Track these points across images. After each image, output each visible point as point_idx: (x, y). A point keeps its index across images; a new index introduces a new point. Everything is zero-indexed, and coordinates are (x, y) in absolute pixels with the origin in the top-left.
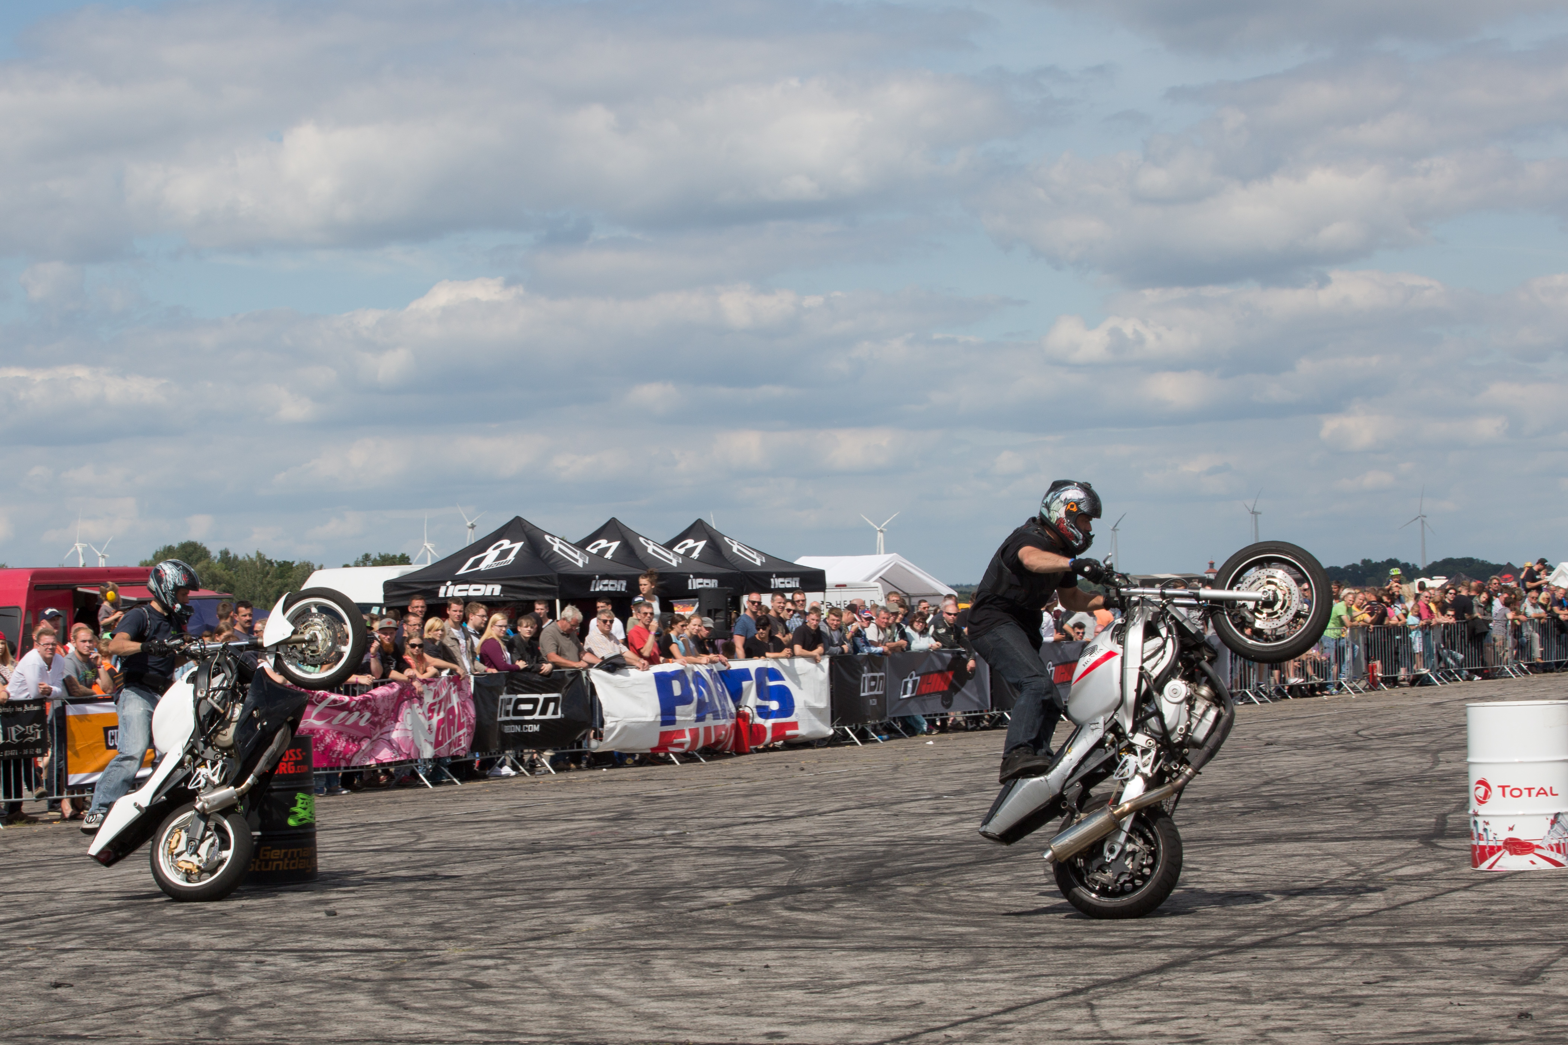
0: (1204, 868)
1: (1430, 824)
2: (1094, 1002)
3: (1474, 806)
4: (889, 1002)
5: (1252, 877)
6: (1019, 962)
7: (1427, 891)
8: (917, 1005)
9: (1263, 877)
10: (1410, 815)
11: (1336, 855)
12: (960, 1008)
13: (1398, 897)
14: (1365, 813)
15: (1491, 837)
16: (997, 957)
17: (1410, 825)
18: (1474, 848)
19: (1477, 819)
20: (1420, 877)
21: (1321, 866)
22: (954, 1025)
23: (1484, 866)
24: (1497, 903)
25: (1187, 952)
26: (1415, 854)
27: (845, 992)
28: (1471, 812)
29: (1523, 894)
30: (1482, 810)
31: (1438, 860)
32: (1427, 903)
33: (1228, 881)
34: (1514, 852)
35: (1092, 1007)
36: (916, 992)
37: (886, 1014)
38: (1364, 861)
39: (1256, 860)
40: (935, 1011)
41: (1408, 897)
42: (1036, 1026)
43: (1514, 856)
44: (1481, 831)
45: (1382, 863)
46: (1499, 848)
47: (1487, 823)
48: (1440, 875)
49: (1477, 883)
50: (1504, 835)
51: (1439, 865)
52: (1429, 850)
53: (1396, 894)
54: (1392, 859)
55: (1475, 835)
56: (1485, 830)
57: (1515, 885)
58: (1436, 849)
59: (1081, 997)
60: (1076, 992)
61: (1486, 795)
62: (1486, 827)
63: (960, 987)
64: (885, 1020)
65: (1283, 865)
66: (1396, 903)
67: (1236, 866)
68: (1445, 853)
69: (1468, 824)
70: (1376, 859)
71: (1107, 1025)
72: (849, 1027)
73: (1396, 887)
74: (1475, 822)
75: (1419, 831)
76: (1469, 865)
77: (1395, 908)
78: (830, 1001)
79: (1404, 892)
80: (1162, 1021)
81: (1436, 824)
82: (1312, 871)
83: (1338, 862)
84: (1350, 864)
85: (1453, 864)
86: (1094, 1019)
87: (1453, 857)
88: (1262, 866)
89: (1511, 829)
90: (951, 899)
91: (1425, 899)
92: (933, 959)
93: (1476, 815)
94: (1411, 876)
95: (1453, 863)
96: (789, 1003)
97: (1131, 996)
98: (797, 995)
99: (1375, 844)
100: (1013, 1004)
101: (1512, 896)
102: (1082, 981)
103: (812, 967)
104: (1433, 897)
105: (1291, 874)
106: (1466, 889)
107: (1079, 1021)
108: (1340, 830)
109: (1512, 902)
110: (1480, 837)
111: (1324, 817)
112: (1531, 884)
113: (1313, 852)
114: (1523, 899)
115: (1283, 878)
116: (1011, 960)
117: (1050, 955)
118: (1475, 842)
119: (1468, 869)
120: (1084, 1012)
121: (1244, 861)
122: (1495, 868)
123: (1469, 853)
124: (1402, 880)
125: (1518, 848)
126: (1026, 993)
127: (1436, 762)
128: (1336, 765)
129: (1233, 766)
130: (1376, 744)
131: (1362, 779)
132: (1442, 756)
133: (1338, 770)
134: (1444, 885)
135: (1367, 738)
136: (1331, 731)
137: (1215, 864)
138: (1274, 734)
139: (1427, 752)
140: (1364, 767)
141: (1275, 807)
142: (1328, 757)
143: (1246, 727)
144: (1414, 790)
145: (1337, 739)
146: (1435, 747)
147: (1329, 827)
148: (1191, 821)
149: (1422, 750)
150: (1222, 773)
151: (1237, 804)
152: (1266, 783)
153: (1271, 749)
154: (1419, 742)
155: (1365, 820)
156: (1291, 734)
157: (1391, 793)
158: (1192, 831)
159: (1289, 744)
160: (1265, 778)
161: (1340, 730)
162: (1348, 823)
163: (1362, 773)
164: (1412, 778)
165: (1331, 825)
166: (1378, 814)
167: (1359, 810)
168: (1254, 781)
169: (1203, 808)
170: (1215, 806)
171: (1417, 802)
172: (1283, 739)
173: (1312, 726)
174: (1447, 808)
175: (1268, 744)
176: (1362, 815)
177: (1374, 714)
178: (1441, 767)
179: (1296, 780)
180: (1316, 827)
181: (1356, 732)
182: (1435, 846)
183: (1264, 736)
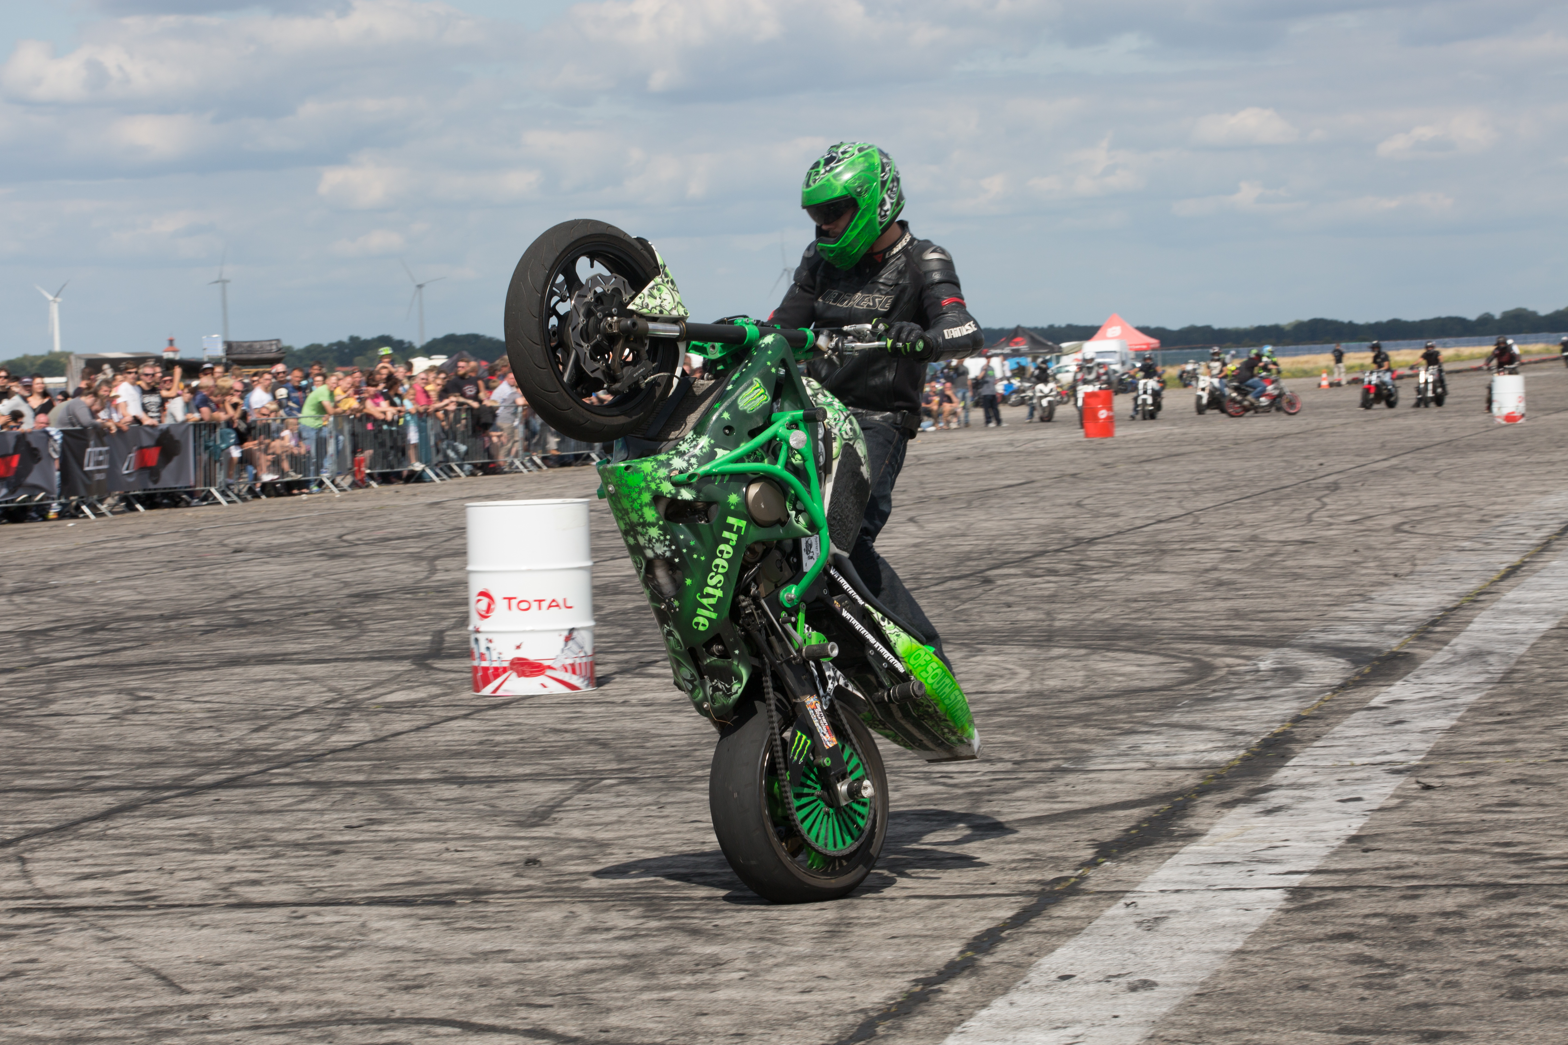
0: (159, 696)
1: (425, 642)
2: (23, 856)
3: (475, 621)
5: (216, 706)
7: (421, 720)
9: (228, 707)
10: (403, 633)
11: (314, 680)
13: (387, 727)
14: (351, 630)
15: (495, 656)
17: (402, 644)
18: (476, 669)
19: (479, 636)
20: (412, 704)
21: (297, 692)
23: (487, 690)
24: (501, 733)
26: (407, 677)
28: (471, 628)
29: (532, 721)
30: (484, 625)
31: (433, 683)
32: (421, 734)
33: (186, 712)
34: (521, 674)
35: (19, 861)
38: (347, 686)
39: (219, 687)
41: (398, 727)
43: (522, 679)
44: (483, 650)
45: (368, 688)
46: (505, 670)
47: (490, 641)
48: (436, 702)
49: (479, 710)
50: (511, 654)
51: (435, 690)
52: (424, 673)
53: (384, 723)
54: (380, 684)
55: (476, 655)
56: (488, 648)
57: (523, 711)
58: (434, 671)
59: (11, 850)
60: (6, 844)
61: (488, 610)
62: (490, 645)
65: (252, 691)
66: (384, 734)
67: (197, 693)
68: (441, 676)
69: (467, 642)
70: (361, 683)
71: (41, 882)
73: (385, 715)
74: (477, 640)
75: (412, 650)
76: (469, 689)
77: (383, 739)
79: (393, 722)
80: (104, 876)
81: (432, 642)
82: (287, 698)
83: (317, 687)
84: (331, 690)
85: (452, 690)
86: (22, 876)
87: (451, 680)
88: (227, 693)
89: (519, 647)
91: (418, 729)
93: (478, 631)
94: (402, 703)
95: (450, 687)
97: (67, 848)
99: (360, 666)
101: (520, 724)
102: (11, 831)
104: (427, 727)
105: (262, 701)
106: (465, 717)
107: (8, 878)
108: (321, 650)
109: (520, 732)
110: (482, 657)
111: (300, 635)
112: (540, 711)
113: (288, 676)
114: (533, 728)
115: (252, 707)
118: (475, 663)
119: (469, 694)
120: (13, 867)
121: (207, 688)
122: (499, 693)
123: (470, 675)
124: (390, 708)
125: (526, 670)
127: (433, 571)
128: (316, 575)
129: (194, 577)
130: (363, 550)
131: (346, 591)
132: (440, 564)
133: (319, 581)
134: (441, 713)
135: (352, 544)
136: (310, 536)
137: (171, 692)
138: (244, 539)
139: (423, 559)
140: (349, 577)
141: (243, 624)
142: (306, 566)
143: (211, 532)
144: (407, 603)
145: (317, 545)
146: (431, 553)
147: (307, 647)
148: (144, 642)
149: (417, 557)
150: (182, 585)
151: (199, 622)
152: (234, 597)
153: (240, 556)
154: (414, 547)
155: (349, 638)
156: (264, 540)
157: (380, 607)
158: (145, 653)
159: (260, 551)
160: (232, 591)
161: (321, 534)
162: (329, 642)
163: (347, 584)
164: (405, 590)
165: (308, 645)
166: (364, 631)
167: (342, 627)
168: (219, 594)
169: (158, 626)
170: (173, 624)
171: (411, 617)
172: (253, 546)
173: (288, 530)
174: (445, 624)
175: (236, 551)
176: (346, 633)
177: (361, 515)
178: (439, 576)
179: (269, 593)
180: (291, 647)
181: (340, 537)
182: (430, 668)
183: (231, 541)
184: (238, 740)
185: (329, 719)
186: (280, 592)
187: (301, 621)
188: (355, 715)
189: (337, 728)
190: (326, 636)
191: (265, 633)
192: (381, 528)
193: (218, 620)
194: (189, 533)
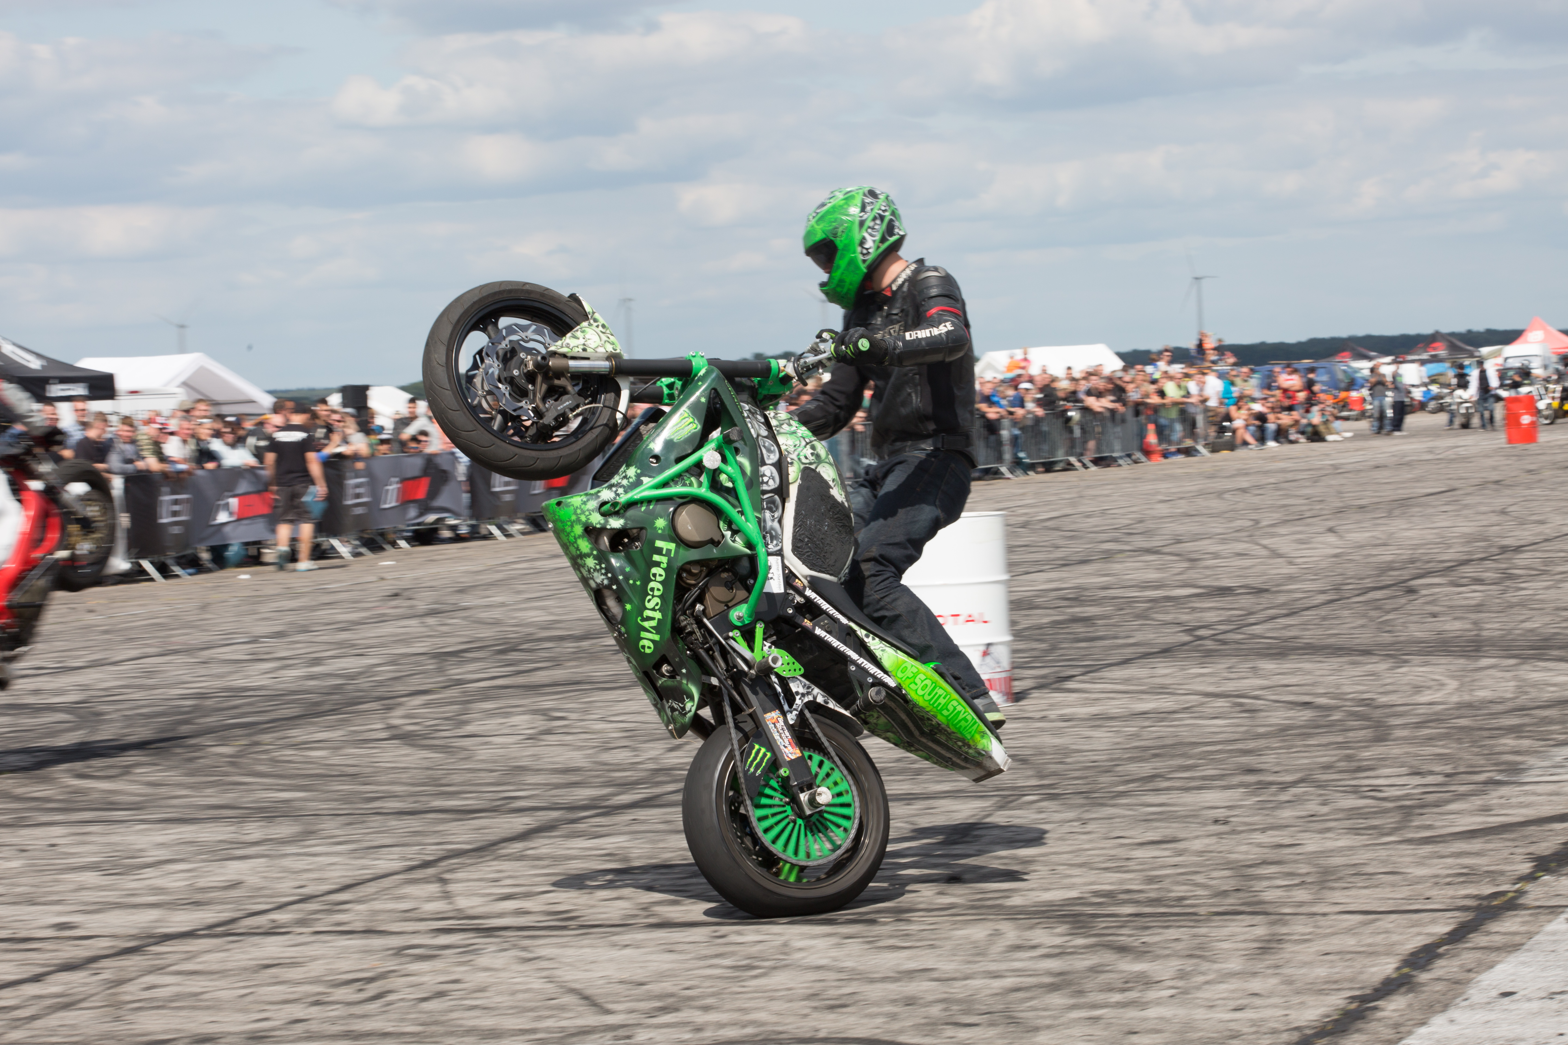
2: (447, 876)
4: (202, 883)
6: (356, 832)
8: (235, 885)
12: (287, 887)
16: (330, 826)
22: (281, 907)
25: (555, 814)
27: (149, 872)
35: (443, 881)
36: (233, 870)
37: (199, 897)
40: (257, 892)
42: (377, 905)
59: (430, 871)
60: (426, 865)
63: (287, 862)
64: (197, 904)
71: (463, 903)
72: (153, 914)
78: (129, 883)
80: (527, 895)
86: (447, 896)
90: (274, 761)
92: (254, 831)
96: (81, 888)
97: (489, 868)
98: (91, 878)
100: (348, 881)
102: (431, 852)
103: (109, 844)
107: (430, 899)
116: (349, 830)
117: (393, 823)
120: (433, 888)
126: (364, 868)
137: (586, 712)
148: (557, 662)
158: (558, 674)
169: (570, 646)
184: (654, 760)
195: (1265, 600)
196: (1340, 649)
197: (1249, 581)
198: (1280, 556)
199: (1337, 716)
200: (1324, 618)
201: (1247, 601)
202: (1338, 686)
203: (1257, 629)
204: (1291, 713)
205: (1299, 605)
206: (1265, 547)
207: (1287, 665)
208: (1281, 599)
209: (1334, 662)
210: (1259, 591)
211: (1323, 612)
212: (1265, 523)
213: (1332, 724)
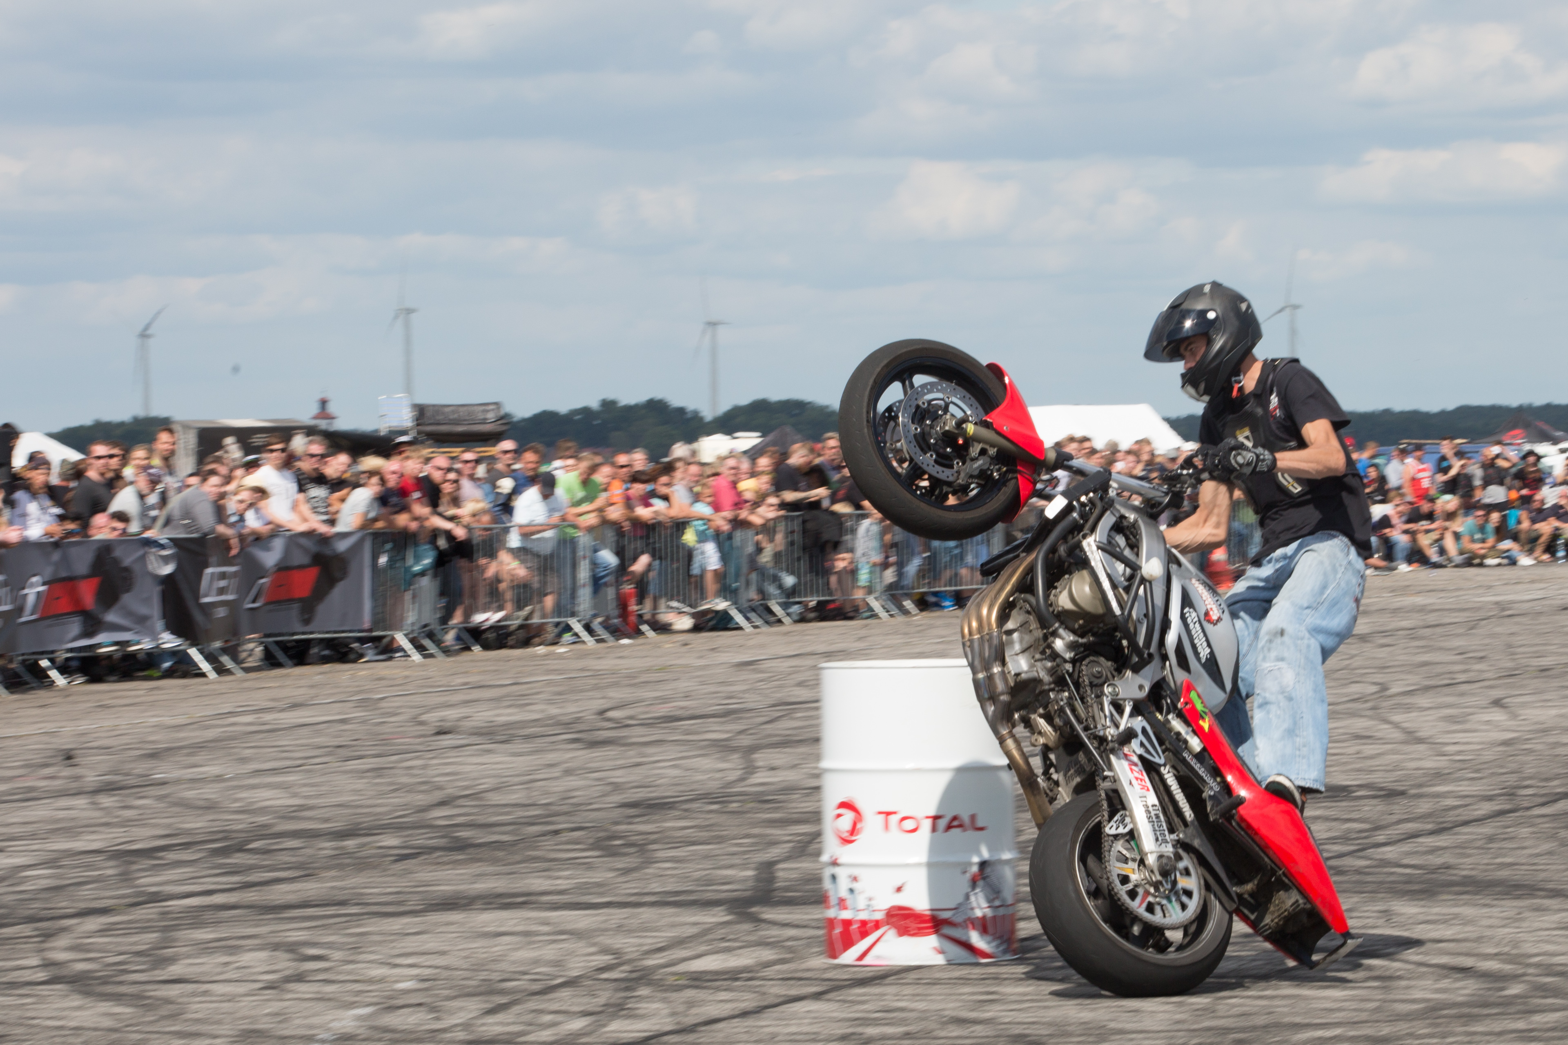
0: (337, 955)
1: (745, 880)
3: (831, 848)
5: (427, 971)
7: (748, 1001)
9: (446, 974)
10: (708, 864)
11: (577, 934)
13: (694, 1011)
14: (628, 859)
15: (861, 903)
17: (710, 882)
18: (831, 923)
19: (837, 870)
20: (732, 975)
21: (549, 952)
23: (849, 957)
24: (875, 1022)
26: (720, 933)
28: (825, 858)
29: (921, 1006)
30: (846, 854)
31: (763, 943)
32: (749, 1022)
33: (381, 980)
34: (903, 931)
38: (628, 944)
39: (430, 942)
41: (713, 1011)
43: (906, 939)
44: (843, 893)
45: (660, 950)
46: (877, 925)
47: (855, 879)
48: (769, 972)
49: (837, 986)
50: (886, 901)
51: (767, 954)
52: (747, 927)
53: (691, 1004)
54: (680, 942)
55: (833, 900)
56: (851, 891)
57: (908, 990)
58: (763, 925)
61: (853, 831)
62: (855, 885)
65: (481, 949)
66: (690, 1020)
67: (397, 952)
68: (775, 932)
69: (819, 880)
70: (650, 941)
73: (690, 993)
74: (834, 877)
75: (724, 891)
76: (820, 953)
77: (691, 1029)
79: (703, 1003)
81: (757, 879)
82: (536, 962)
83: (581, 947)
84: (605, 951)
85: (793, 954)
87: (790, 939)
88: (443, 953)
89: (899, 889)
91: (745, 1014)
93: (835, 863)
94: (716, 973)
95: (790, 950)
99: (646, 914)
101: (902, 1010)
104: (758, 1011)
105: (499, 966)
106: (817, 996)
108: (583, 888)
109: (903, 1022)
110: (842, 904)
111: (550, 864)
112: (935, 989)
113: (534, 928)
114: (924, 1016)
115: (483, 975)
118: (831, 913)
119: (820, 961)
121: (411, 944)
122: (867, 961)
123: (821, 932)
124: (698, 980)
125: (913, 925)
127: (751, 769)
128: (568, 772)
129: (378, 771)
130: (638, 734)
131: (618, 798)
132: (761, 758)
133: (572, 782)
134: (778, 990)
135: (622, 725)
136: (554, 711)
137: (355, 949)
138: (452, 714)
139: (734, 750)
140: (619, 777)
141: (461, 846)
142: (551, 757)
143: (398, 702)
144: (714, 819)
145: (567, 725)
146: (746, 741)
147: (562, 884)
148: (307, 871)
149: (723, 747)
150: (360, 784)
151: (390, 840)
152: (442, 803)
153: (447, 741)
154: (718, 731)
155: (627, 871)
156: (482, 715)
157: (671, 823)
158: (311, 888)
159: (478, 732)
160: (438, 796)
161: (571, 709)
162: (597, 877)
163: (617, 787)
164: (708, 797)
165: (565, 879)
166: (650, 862)
167: (612, 853)
168: (421, 799)
169: (327, 847)
170: (350, 843)
171: (720, 840)
172: (467, 724)
173: (521, 701)
174: (774, 853)
175: (441, 732)
176: (621, 863)
177: (632, 679)
178: (760, 778)
179: (496, 798)
180: (537, 883)
181: (602, 712)
182: (756, 920)
183: (433, 717)
184: (466, 1026)
185: (604, 997)
186: (513, 798)
187: (548, 843)
188: (644, 991)
189: (618, 1009)
190: (589, 867)
191: (495, 861)
192: (664, 700)
193: (421, 839)
194: (364, 703)
195: (1399, 808)
196: (1518, 886)
197: (1376, 778)
198: (1420, 741)
199: (1515, 990)
200: (1491, 839)
201: (1372, 809)
202: (1516, 944)
203: (1390, 852)
204: (1445, 983)
205: (1451, 817)
206: (1396, 725)
207: (1436, 910)
208: (1424, 806)
209: (1509, 907)
210: (1391, 794)
211: (1486, 829)
212: (1394, 690)
213: (1509, 1002)
